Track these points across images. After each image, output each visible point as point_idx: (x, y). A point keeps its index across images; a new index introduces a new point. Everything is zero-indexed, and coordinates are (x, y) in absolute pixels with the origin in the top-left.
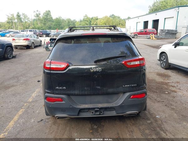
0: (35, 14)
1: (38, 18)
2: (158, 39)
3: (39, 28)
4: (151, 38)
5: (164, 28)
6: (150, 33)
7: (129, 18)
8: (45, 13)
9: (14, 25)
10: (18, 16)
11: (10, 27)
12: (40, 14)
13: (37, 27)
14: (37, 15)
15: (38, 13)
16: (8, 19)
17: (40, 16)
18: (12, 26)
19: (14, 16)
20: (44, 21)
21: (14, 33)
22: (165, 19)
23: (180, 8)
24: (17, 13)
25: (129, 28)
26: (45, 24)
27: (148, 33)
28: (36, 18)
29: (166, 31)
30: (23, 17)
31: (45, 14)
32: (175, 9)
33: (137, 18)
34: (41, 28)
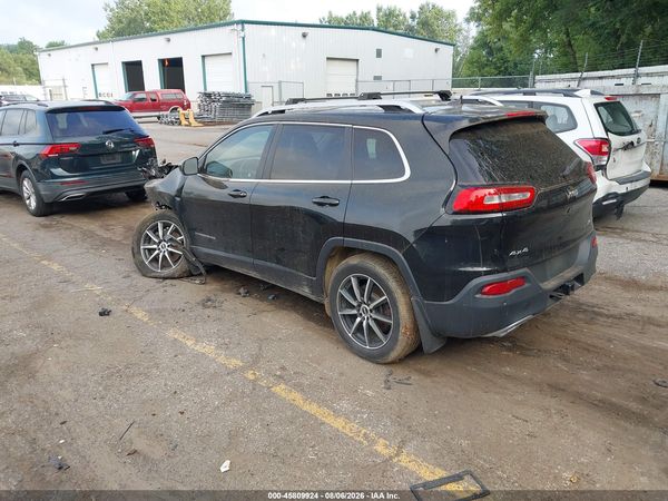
2: (206, 124)
4: (184, 122)
5: (205, 89)
6: (171, 105)
7: (53, 46)
22: (203, 57)
23: (246, 26)
25: (61, 83)
27: (163, 104)
29: (224, 99)
32: (232, 27)
33: (91, 48)
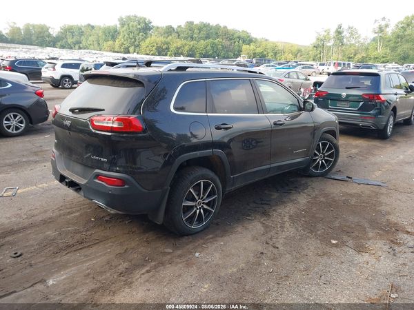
0: (377, 25)
1: (380, 34)
3: (377, 58)
8: (402, 23)
9: (325, 52)
10: (339, 32)
11: (317, 55)
12: (387, 26)
13: (372, 57)
14: (380, 28)
15: (383, 23)
16: (318, 39)
17: (388, 29)
18: (322, 54)
19: (330, 33)
20: (395, 42)
21: (303, 68)
24: (337, 27)
26: (394, 49)
28: (376, 35)
30: (348, 35)
31: (400, 26)
34: (383, 57)
